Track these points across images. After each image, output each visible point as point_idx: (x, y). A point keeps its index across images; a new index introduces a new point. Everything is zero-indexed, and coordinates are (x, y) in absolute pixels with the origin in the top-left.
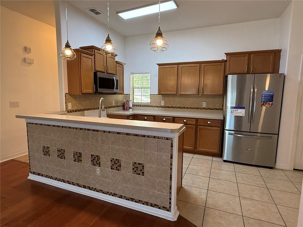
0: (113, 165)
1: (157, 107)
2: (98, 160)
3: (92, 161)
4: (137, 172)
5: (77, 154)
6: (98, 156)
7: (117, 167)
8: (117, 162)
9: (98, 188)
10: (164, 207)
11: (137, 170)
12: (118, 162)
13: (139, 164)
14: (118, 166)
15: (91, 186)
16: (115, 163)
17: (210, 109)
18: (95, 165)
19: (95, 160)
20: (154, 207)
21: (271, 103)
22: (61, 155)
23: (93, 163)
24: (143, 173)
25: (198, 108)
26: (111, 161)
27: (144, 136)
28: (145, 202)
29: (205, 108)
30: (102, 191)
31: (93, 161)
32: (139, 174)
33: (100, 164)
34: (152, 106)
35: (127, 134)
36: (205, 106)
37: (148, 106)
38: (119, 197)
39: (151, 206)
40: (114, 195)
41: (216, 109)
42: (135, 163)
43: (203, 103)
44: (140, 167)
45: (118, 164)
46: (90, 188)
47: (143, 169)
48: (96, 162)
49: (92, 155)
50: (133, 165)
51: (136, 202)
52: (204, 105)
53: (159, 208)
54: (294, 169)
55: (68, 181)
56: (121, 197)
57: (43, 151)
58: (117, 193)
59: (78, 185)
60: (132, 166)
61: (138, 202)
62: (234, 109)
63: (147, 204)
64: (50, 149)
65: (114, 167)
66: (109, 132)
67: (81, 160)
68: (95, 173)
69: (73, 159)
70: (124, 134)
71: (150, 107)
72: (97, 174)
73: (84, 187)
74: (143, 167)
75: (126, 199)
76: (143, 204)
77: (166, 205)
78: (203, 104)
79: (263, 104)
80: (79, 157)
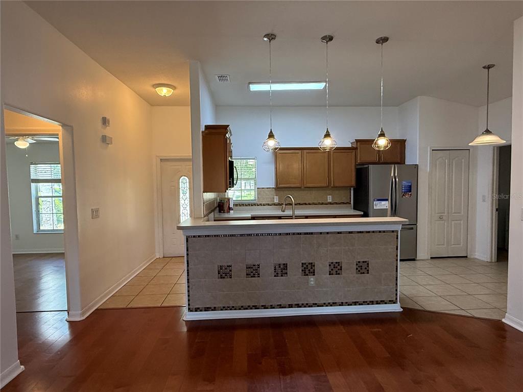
0: (332, 270)
1: (269, 205)
2: (312, 268)
3: (302, 270)
4: (361, 271)
5: (280, 267)
6: (312, 263)
7: (336, 272)
8: (337, 265)
9: (311, 302)
10: (390, 301)
11: (361, 269)
12: (339, 265)
13: (363, 262)
14: (339, 269)
15: (300, 303)
16: (334, 267)
17: (336, 203)
18: (307, 275)
19: (307, 268)
20: (380, 304)
21: (410, 193)
22: (252, 272)
23: (305, 273)
24: (368, 270)
25: (322, 204)
26: (330, 265)
27: (369, 232)
28: (370, 302)
29: (330, 203)
30: (316, 304)
31: (305, 270)
32: (364, 273)
33: (314, 272)
34: (261, 205)
35: (350, 232)
36: (331, 201)
37: (255, 205)
38: (340, 305)
39: (377, 304)
40: (334, 304)
41: (343, 203)
42: (359, 262)
43: (328, 196)
44: (365, 265)
45: (339, 267)
46: (298, 306)
47: (368, 266)
48: (309, 270)
49: (303, 264)
50: (357, 265)
51: (360, 305)
52: (330, 199)
53: (386, 303)
54: (431, 258)
55: (262, 306)
56: (342, 304)
57: (219, 273)
58: (337, 301)
59: (280, 306)
60: (355, 267)
61: (362, 304)
62: (378, 202)
63: (372, 303)
64: (233, 269)
65: (334, 272)
66: (328, 233)
67: (286, 273)
68: (308, 284)
69: (273, 274)
70: (346, 232)
71: (258, 205)
72: (310, 285)
73: (290, 306)
74: (368, 264)
75: (349, 305)
76: (368, 304)
77: (392, 298)
78: (328, 198)
79: (403, 195)
80: (284, 269)
